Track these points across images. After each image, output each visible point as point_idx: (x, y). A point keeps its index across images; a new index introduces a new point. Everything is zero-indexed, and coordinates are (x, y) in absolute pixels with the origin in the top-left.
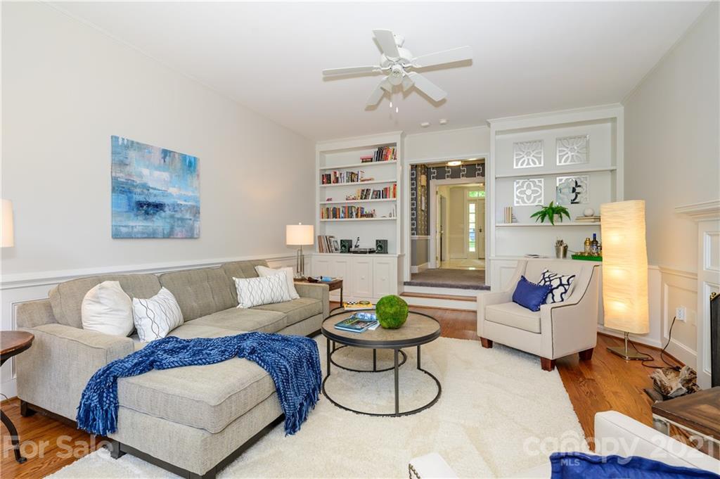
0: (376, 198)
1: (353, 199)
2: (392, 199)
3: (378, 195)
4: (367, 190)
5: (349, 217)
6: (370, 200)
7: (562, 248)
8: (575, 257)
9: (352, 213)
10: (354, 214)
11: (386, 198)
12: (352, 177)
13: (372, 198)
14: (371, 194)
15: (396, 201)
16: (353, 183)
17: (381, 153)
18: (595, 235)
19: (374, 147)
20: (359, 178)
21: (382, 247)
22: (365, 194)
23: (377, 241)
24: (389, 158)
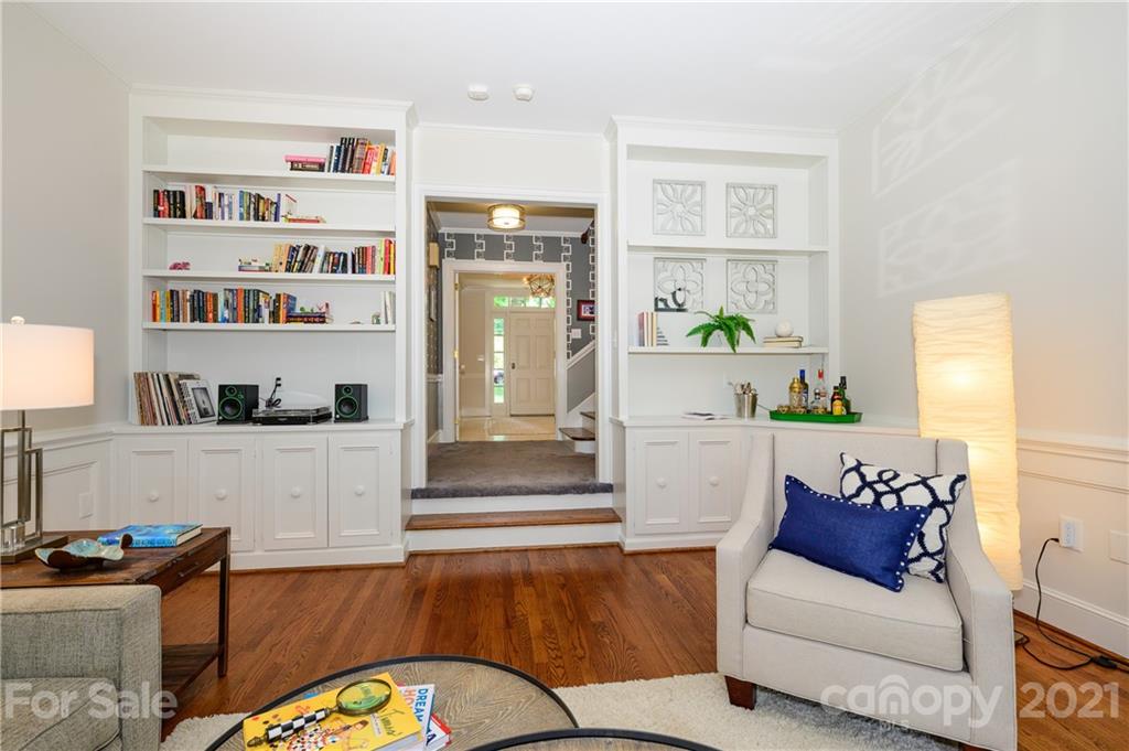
0: (334, 271)
1: (262, 269)
2: (379, 275)
3: (337, 263)
4: (307, 248)
5: (246, 320)
6: (315, 275)
7: (747, 399)
8: (775, 415)
9: (258, 309)
10: (265, 313)
11: (363, 270)
12: (258, 208)
13: (321, 271)
14: (319, 260)
15: (394, 282)
16: (260, 224)
17: (350, 154)
18: (802, 372)
19: (328, 133)
20: (282, 212)
21: (352, 403)
22: (300, 259)
23: (338, 387)
24: (373, 171)
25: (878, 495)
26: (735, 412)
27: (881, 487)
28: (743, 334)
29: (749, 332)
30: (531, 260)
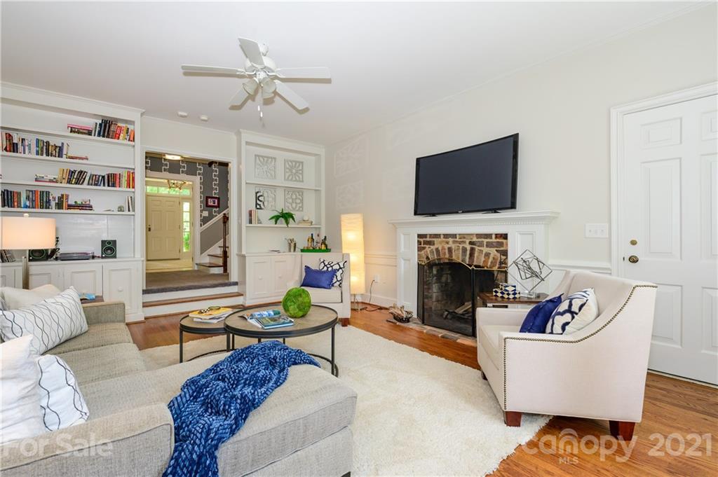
0: (96, 185)
1: (51, 181)
2: (124, 188)
3: (97, 181)
4: (81, 172)
5: (46, 208)
6: (85, 186)
7: (292, 245)
8: (302, 251)
9: (48, 202)
10: (53, 204)
11: (114, 185)
12: (48, 149)
13: (88, 184)
14: (87, 178)
15: (134, 192)
16: (49, 158)
17: (107, 128)
18: (312, 235)
19: (95, 116)
20: (65, 152)
21: (109, 248)
22: (76, 177)
23: (102, 241)
24: (121, 138)
25: (328, 268)
26: (288, 249)
27: (328, 266)
28: (291, 219)
29: (293, 219)
30: (179, 173)
